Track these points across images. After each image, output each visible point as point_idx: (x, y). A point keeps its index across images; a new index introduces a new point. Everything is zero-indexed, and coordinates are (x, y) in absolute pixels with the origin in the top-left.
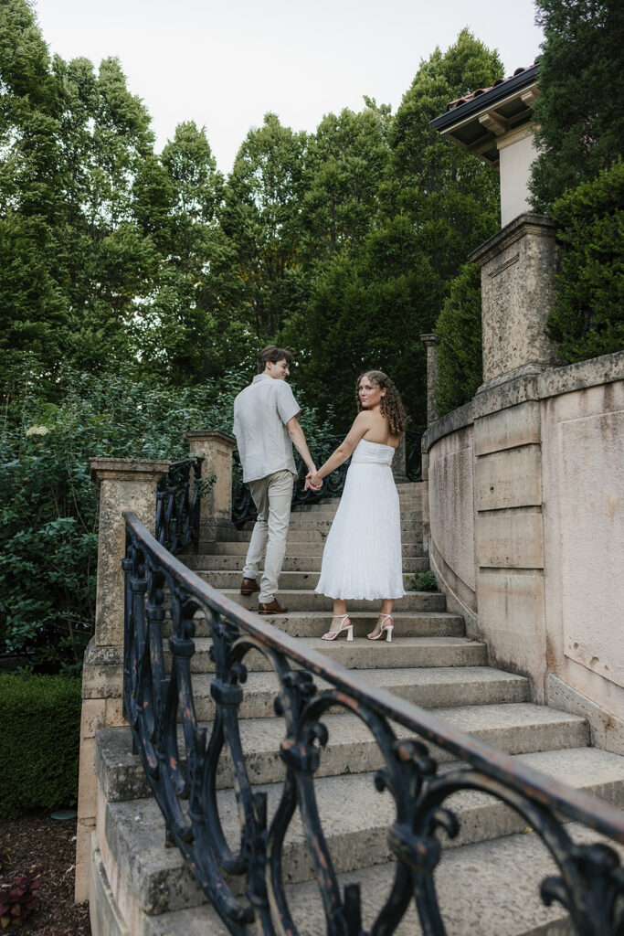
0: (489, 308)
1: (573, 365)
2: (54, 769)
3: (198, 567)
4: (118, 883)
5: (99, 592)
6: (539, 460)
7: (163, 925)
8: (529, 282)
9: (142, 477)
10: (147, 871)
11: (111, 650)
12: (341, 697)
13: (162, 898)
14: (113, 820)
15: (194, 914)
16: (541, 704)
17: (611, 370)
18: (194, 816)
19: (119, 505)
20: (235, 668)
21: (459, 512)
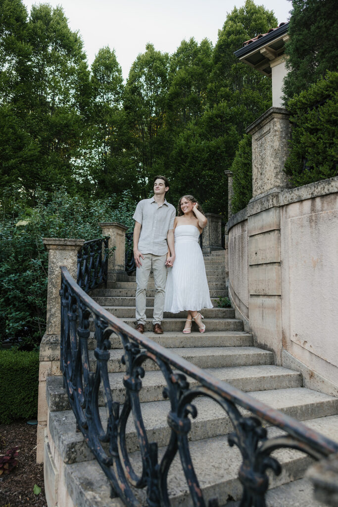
0: (256, 157)
1: (296, 188)
2: (29, 398)
3: (106, 295)
4: (55, 451)
5: (48, 307)
6: (279, 238)
7: (73, 468)
8: (275, 144)
9: (70, 248)
10: (65, 442)
11: (54, 337)
12: (149, 354)
13: (73, 456)
14: (52, 420)
15: (89, 463)
16: (279, 366)
17: (315, 191)
18: (87, 415)
19: (58, 262)
20: (105, 342)
21: (241, 266)
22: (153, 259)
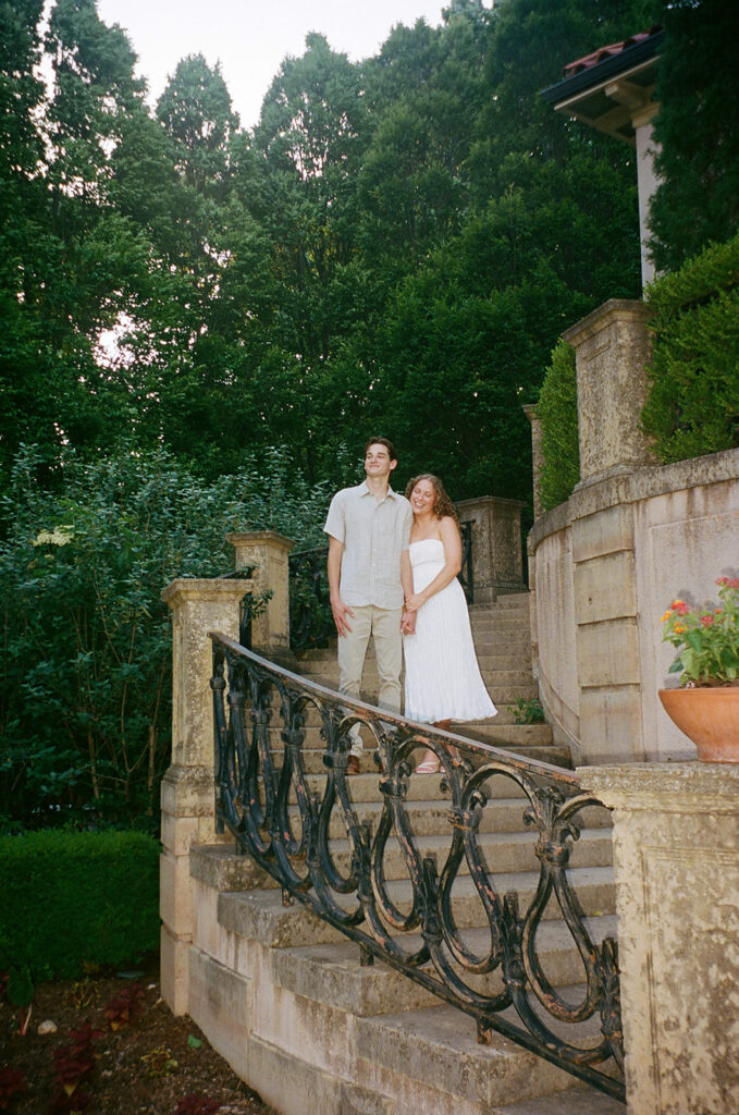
0: (584, 396)
1: (660, 469)
5: (187, 713)
6: (632, 568)
8: (620, 373)
9: (225, 596)
10: (271, 915)
11: (202, 770)
13: (285, 935)
17: (692, 475)
19: (203, 626)
21: (562, 628)
22: (376, 617)
